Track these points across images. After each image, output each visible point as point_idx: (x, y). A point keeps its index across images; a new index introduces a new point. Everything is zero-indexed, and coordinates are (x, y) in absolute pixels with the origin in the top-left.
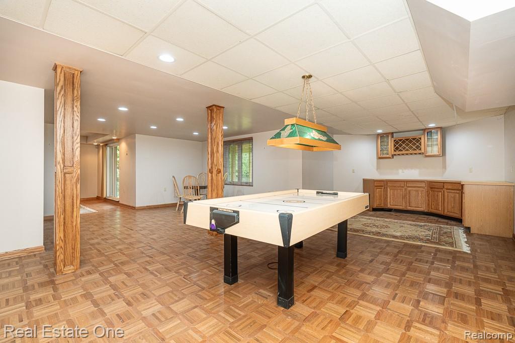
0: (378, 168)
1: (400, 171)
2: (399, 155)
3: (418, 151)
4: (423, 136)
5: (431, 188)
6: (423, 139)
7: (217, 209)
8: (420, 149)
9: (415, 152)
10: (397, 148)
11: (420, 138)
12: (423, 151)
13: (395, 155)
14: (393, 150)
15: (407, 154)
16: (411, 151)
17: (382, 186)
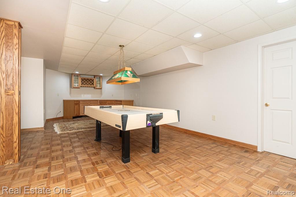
0: (70, 93)
1: (82, 95)
2: (83, 87)
3: (92, 86)
4: (95, 79)
5: (100, 103)
6: (95, 80)
7: (151, 114)
8: (93, 85)
9: (91, 86)
10: (83, 83)
11: (94, 80)
12: (95, 86)
13: (81, 87)
14: (81, 84)
15: (87, 87)
16: (89, 85)
17: (77, 104)
